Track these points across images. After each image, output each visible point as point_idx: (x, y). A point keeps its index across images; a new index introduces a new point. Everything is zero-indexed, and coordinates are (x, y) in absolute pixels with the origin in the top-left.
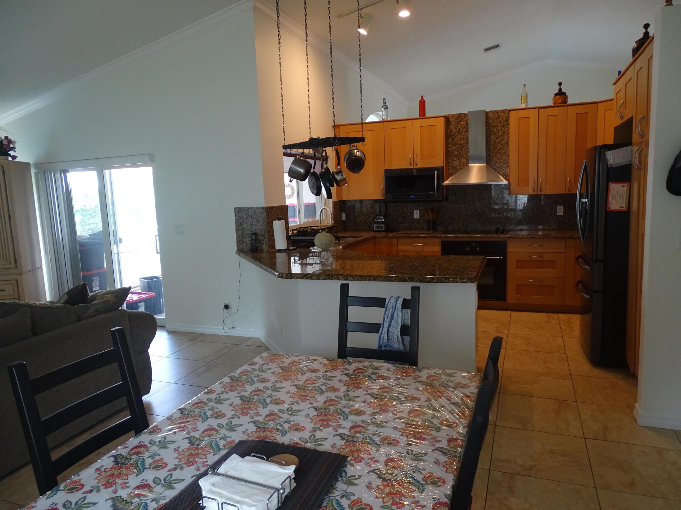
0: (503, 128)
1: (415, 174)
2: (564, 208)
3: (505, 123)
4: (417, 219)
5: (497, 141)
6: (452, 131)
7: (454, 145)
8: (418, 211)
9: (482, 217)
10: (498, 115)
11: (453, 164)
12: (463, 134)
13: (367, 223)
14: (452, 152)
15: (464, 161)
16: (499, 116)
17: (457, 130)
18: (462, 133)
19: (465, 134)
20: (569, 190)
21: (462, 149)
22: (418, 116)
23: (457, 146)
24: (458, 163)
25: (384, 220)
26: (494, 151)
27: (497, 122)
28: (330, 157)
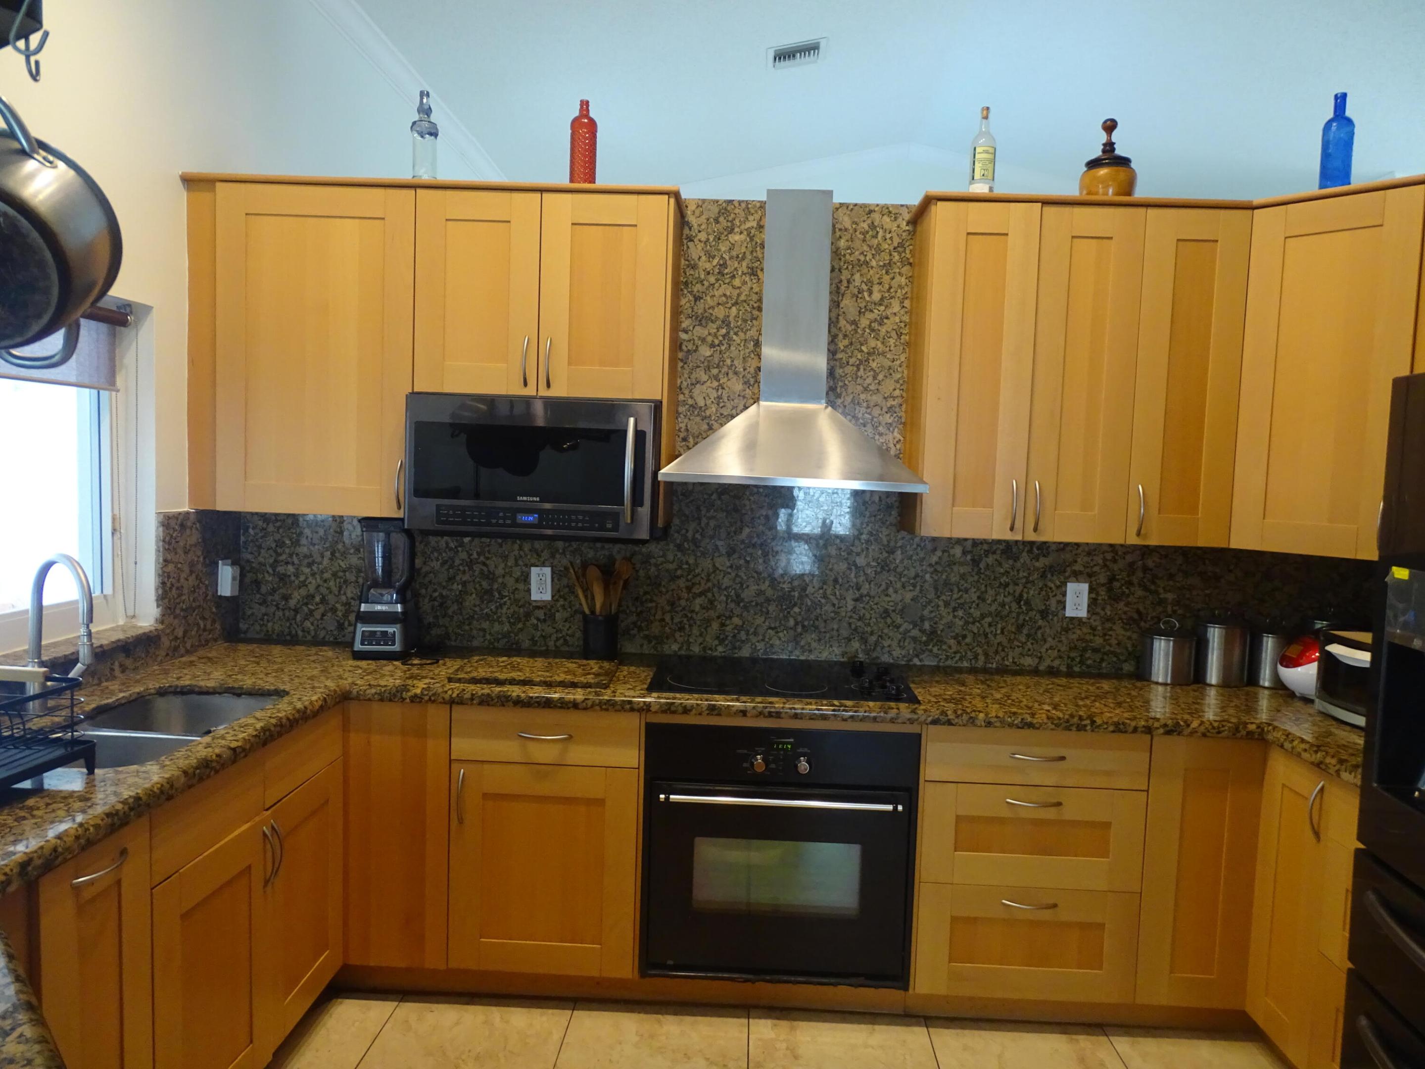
0: (887, 273)
1: (540, 422)
2: (1091, 590)
3: (896, 257)
4: (540, 606)
5: (864, 322)
6: (694, 267)
7: (702, 320)
8: (547, 571)
9: (796, 610)
10: (869, 221)
11: (691, 397)
12: (737, 282)
13: (334, 610)
14: (690, 347)
15: (736, 385)
16: (873, 226)
17: (715, 262)
18: (733, 277)
19: (745, 283)
20: (1139, 534)
21: (731, 339)
22: (564, 180)
23: (712, 328)
24: (714, 394)
25: (404, 608)
26: (852, 361)
27: (865, 248)
28: (154, 314)
